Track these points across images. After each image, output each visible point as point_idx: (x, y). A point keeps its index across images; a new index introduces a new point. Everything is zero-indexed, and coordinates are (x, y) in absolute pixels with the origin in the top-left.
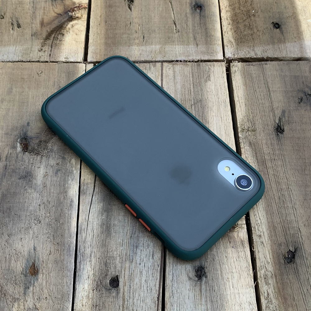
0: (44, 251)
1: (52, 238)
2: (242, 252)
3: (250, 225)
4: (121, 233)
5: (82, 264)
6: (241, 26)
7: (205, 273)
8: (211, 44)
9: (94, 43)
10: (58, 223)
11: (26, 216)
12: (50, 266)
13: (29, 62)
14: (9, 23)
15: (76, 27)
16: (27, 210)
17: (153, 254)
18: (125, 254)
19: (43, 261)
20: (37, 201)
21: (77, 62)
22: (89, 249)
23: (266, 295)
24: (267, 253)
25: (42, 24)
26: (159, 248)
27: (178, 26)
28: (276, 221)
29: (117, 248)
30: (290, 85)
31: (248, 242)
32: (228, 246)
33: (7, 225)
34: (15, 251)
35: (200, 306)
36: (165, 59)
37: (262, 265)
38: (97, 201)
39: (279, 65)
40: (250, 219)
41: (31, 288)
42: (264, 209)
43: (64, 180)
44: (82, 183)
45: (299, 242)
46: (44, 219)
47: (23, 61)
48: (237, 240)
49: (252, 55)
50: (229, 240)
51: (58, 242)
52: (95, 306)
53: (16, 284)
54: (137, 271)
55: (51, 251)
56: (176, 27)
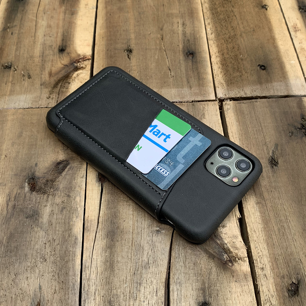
0: (50, 289)
1: (57, 276)
2: (246, 286)
3: (252, 257)
4: (124, 270)
5: (86, 303)
10: (63, 261)
11: (32, 255)
12: (55, 305)
15: (81, 76)
16: (33, 249)
17: (157, 291)
18: (128, 291)
19: (48, 300)
20: (43, 239)
22: (93, 287)
24: (271, 286)
25: (50, 74)
26: (163, 284)
28: (277, 253)
29: (120, 286)
31: (251, 275)
32: (231, 281)
33: (14, 264)
34: (21, 290)
37: (266, 298)
38: (100, 237)
40: (251, 251)
42: (265, 241)
43: (69, 218)
44: (86, 220)
45: (301, 273)
46: (50, 257)
48: (240, 274)
49: (243, 95)
50: (232, 274)
51: (62, 280)
55: (56, 290)
56: (171, 72)
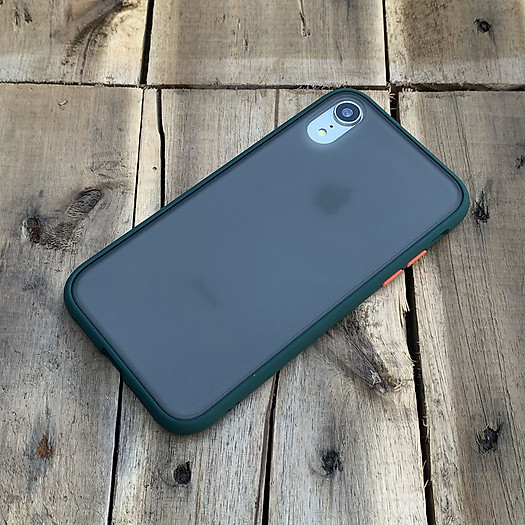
0: (64, 416)
2: (405, 428)
3: (422, 381)
5: (128, 441)
6: (420, 26)
7: (340, 463)
8: (365, 58)
9: (160, 51)
11: (34, 356)
12: (74, 442)
13: (45, 83)
14: (11, 13)
15: (128, 22)
16: (36, 345)
17: (251, 427)
19: (62, 434)
20: (54, 329)
21: (129, 86)
23: (444, 504)
25: (69, 15)
26: (262, 417)
27: (307, 24)
28: (466, 376)
30: (504, 135)
31: (417, 411)
32: (381, 418)
34: (14, 414)
35: (328, 519)
36: (283, 83)
37: (440, 451)
39: (484, 98)
40: (421, 371)
41: (40, 480)
45: (506, 414)
46: (66, 361)
47: (34, 83)
48: (397, 408)
49: (439, 79)
50: (383, 406)
51: (87, 402)
52: (148, 514)
53: (14, 471)
54: (223, 456)
55: (76, 417)
56: (304, 25)
